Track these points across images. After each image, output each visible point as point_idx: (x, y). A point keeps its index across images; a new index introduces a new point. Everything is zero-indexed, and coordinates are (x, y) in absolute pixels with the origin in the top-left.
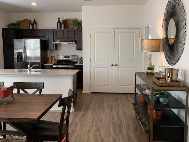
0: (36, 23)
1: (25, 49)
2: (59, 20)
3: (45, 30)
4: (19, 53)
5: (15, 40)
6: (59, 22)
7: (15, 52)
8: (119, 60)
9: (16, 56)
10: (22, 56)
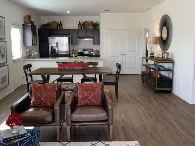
0: (62, 25)
1: (57, 44)
2: (80, 22)
3: (69, 29)
4: (53, 47)
5: (49, 38)
6: (80, 24)
7: (50, 46)
8: (126, 51)
9: (50, 50)
10: (55, 49)
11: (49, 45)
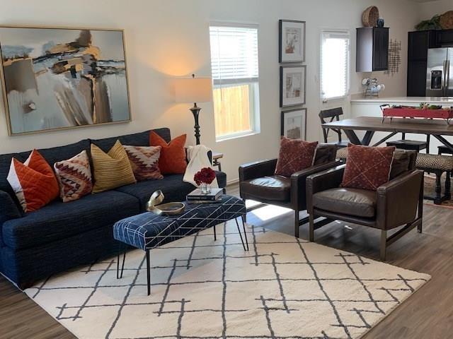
1: (447, 65)
4: (436, 72)
5: (431, 51)
7: (429, 71)
9: (429, 80)
10: (440, 78)
11: (428, 69)
